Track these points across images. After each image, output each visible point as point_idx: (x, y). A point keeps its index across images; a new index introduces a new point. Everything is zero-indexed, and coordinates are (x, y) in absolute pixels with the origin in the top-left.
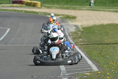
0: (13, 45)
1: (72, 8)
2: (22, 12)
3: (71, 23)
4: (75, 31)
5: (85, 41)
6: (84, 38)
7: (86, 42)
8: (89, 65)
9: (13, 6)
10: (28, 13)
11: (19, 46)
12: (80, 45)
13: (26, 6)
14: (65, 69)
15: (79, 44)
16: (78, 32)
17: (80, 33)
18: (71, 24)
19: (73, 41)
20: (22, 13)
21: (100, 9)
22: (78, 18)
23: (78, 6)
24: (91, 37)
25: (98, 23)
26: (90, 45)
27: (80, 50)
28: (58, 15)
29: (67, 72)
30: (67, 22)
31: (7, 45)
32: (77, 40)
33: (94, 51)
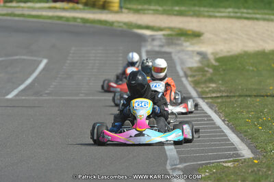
0: (54, 98)
1: (191, 13)
2: (76, 21)
3: (190, 47)
4: (199, 65)
5: (223, 89)
6: (220, 82)
7: (224, 91)
8: (232, 144)
9: (55, 8)
10: (88, 25)
11: (68, 100)
12: (212, 98)
13: (86, 8)
14: (175, 153)
15: (209, 96)
16: (206, 69)
17: (211, 70)
18: (190, 49)
19: (194, 88)
20: (76, 23)
21: (258, 16)
22: (207, 36)
23: (206, 9)
24: (237, 81)
25: (252, 47)
26: (233, 99)
27: (211, 109)
28: (160, 29)
29: (182, 160)
30: (181, 45)
31: (41, 98)
32: (203, 86)
33: (243, 112)
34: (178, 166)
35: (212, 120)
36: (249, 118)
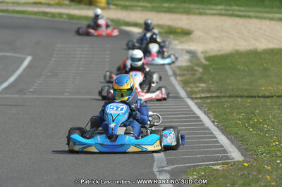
0: (39, 96)
1: (181, 10)
2: (62, 17)
3: (177, 45)
4: (189, 64)
5: (213, 89)
6: (210, 82)
7: (214, 91)
8: (222, 146)
9: (41, 3)
10: (74, 21)
11: (53, 98)
12: (201, 98)
13: (72, 3)
14: (163, 155)
15: (198, 96)
16: (196, 68)
17: (200, 70)
18: (180, 47)
19: (183, 88)
20: (62, 20)
21: (250, 14)
22: (197, 34)
23: (196, 6)
24: (228, 81)
25: (243, 46)
26: (223, 100)
27: (201, 109)
29: (170, 162)
31: (24, 96)
32: (192, 85)
33: (233, 113)
34: (166, 168)
35: (201, 121)
36: (239, 119)
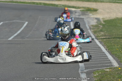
0: (30, 39)
4: (96, 24)
5: (107, 35)
6: (106, 31)
7: (107, 36)
8: (110, 60)
12: (101, 39)
16: (100, 26)
17: (101, 26)
18: (92, 16)
19: (94, 34)
20: (41, 5)
22: (100, 11)
24: (113, 31)
26: (111, 39)
27: (101, 44)
28: (79, 8)
29: (86, 68)
30: (88, 15)
31: (24, 39)
32: (98, 33)
33: (115, 45)
35: (101, 49)
36: (117, 48)
